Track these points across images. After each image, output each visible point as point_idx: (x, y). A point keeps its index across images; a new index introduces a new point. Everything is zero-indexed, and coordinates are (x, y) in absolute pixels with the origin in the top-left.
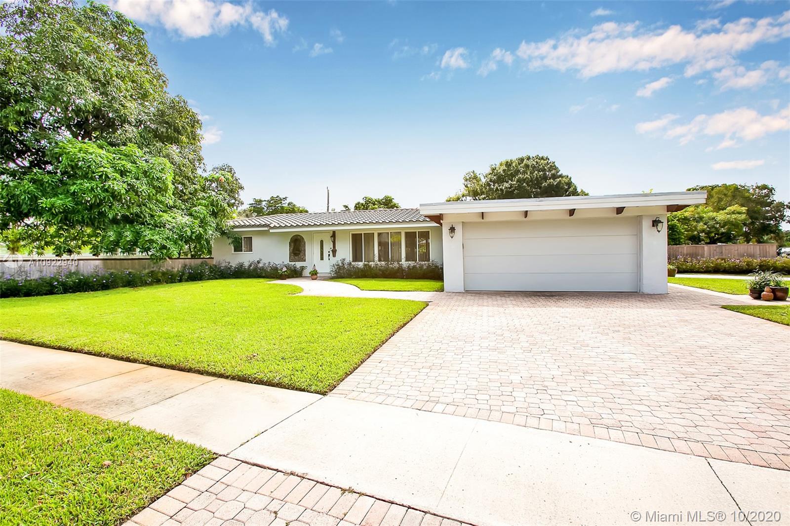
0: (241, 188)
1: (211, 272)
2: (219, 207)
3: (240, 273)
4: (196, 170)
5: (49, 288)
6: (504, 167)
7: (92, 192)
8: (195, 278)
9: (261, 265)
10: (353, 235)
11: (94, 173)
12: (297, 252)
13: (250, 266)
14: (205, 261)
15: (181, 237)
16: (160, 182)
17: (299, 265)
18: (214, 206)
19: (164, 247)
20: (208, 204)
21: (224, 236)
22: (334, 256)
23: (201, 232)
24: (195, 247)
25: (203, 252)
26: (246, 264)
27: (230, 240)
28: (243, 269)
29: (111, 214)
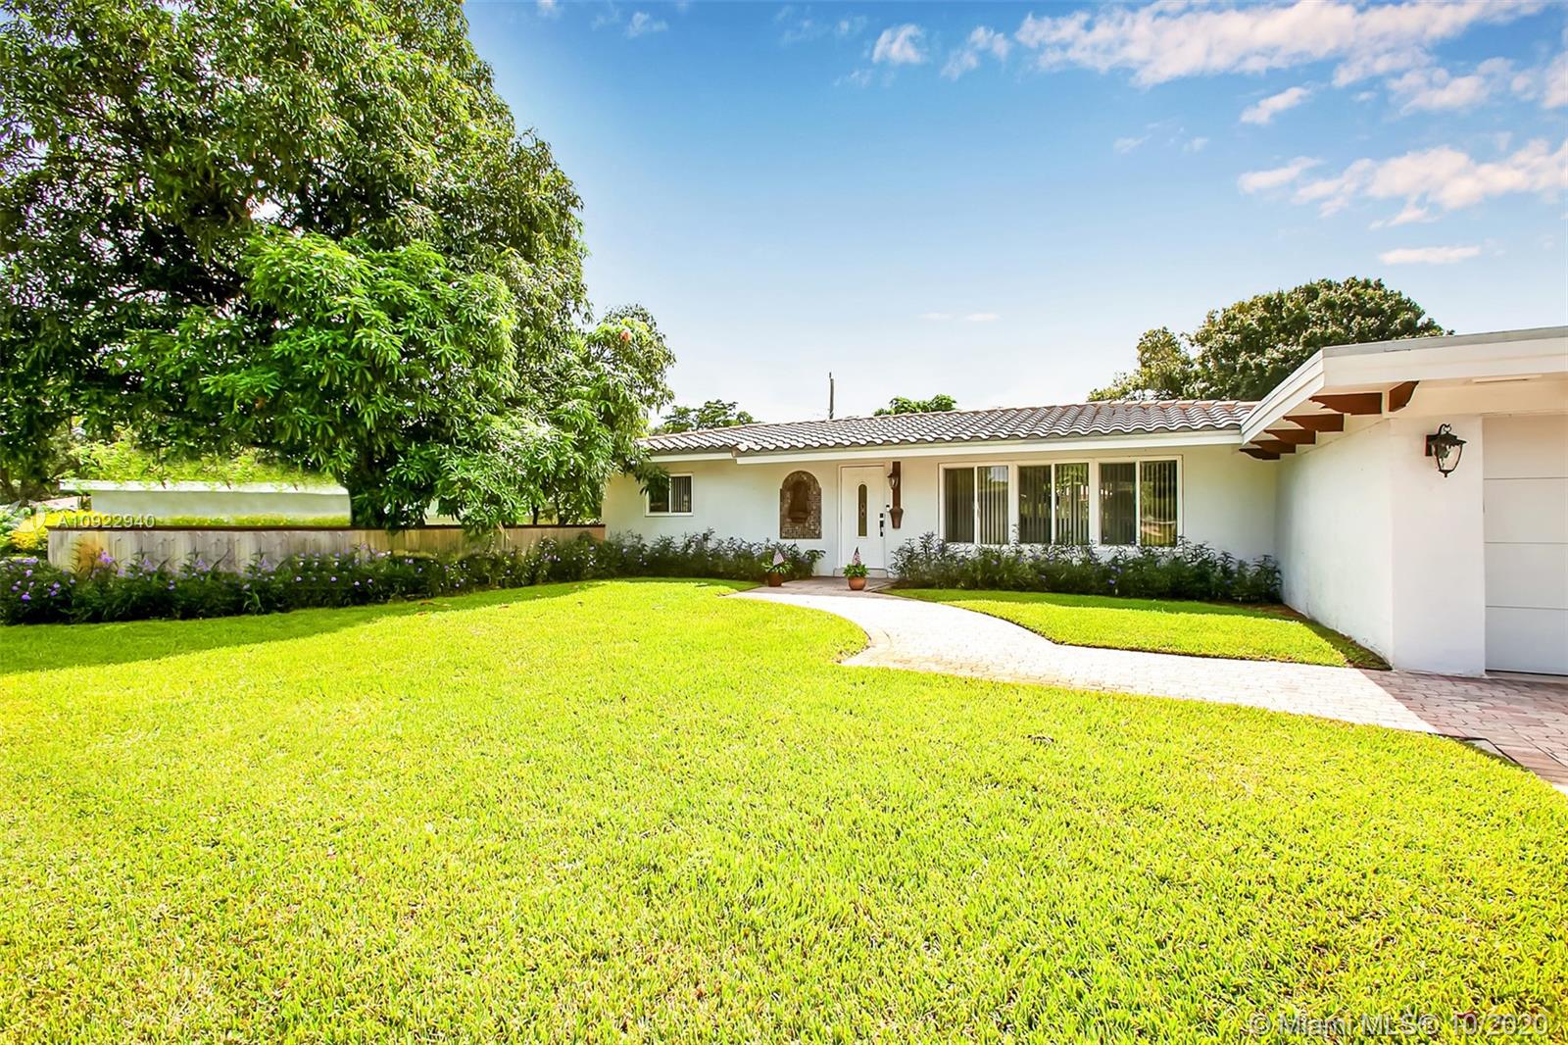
0: (669, 358)
1: (600, 560)
2: (620, 401)
3: (664, 564)
4: (570, 316)
5: (233, 598)
6: (1260, 313)
7: (322, 356)
8: (566, 574)
9: (711, 545)
10: (947, 471)
11: (328, 311)
12: (801, 515)
13: (688, 546)
14: (587, 532)
15: (533, 474)
16: (483, 333)
17: (804, 546)
18: (609, 400)
19: (494, 500)
20: (595, 395)
21: (628, 474)
22: (896, 525)
23: (582, 463)
24: (567, 501)
25: (582, 511)
26: (679, 542)
27: (644, 484)
28: (671, 555)
29: (369, 415)
